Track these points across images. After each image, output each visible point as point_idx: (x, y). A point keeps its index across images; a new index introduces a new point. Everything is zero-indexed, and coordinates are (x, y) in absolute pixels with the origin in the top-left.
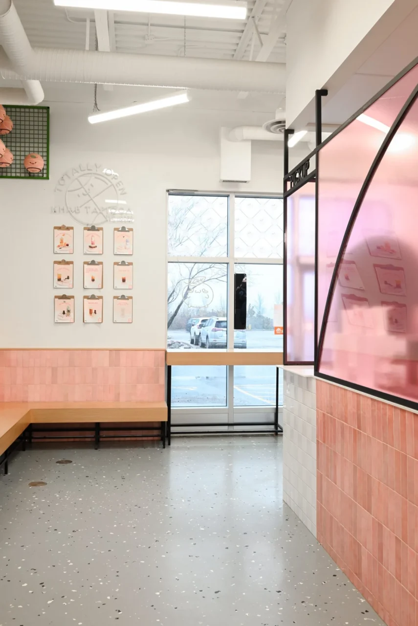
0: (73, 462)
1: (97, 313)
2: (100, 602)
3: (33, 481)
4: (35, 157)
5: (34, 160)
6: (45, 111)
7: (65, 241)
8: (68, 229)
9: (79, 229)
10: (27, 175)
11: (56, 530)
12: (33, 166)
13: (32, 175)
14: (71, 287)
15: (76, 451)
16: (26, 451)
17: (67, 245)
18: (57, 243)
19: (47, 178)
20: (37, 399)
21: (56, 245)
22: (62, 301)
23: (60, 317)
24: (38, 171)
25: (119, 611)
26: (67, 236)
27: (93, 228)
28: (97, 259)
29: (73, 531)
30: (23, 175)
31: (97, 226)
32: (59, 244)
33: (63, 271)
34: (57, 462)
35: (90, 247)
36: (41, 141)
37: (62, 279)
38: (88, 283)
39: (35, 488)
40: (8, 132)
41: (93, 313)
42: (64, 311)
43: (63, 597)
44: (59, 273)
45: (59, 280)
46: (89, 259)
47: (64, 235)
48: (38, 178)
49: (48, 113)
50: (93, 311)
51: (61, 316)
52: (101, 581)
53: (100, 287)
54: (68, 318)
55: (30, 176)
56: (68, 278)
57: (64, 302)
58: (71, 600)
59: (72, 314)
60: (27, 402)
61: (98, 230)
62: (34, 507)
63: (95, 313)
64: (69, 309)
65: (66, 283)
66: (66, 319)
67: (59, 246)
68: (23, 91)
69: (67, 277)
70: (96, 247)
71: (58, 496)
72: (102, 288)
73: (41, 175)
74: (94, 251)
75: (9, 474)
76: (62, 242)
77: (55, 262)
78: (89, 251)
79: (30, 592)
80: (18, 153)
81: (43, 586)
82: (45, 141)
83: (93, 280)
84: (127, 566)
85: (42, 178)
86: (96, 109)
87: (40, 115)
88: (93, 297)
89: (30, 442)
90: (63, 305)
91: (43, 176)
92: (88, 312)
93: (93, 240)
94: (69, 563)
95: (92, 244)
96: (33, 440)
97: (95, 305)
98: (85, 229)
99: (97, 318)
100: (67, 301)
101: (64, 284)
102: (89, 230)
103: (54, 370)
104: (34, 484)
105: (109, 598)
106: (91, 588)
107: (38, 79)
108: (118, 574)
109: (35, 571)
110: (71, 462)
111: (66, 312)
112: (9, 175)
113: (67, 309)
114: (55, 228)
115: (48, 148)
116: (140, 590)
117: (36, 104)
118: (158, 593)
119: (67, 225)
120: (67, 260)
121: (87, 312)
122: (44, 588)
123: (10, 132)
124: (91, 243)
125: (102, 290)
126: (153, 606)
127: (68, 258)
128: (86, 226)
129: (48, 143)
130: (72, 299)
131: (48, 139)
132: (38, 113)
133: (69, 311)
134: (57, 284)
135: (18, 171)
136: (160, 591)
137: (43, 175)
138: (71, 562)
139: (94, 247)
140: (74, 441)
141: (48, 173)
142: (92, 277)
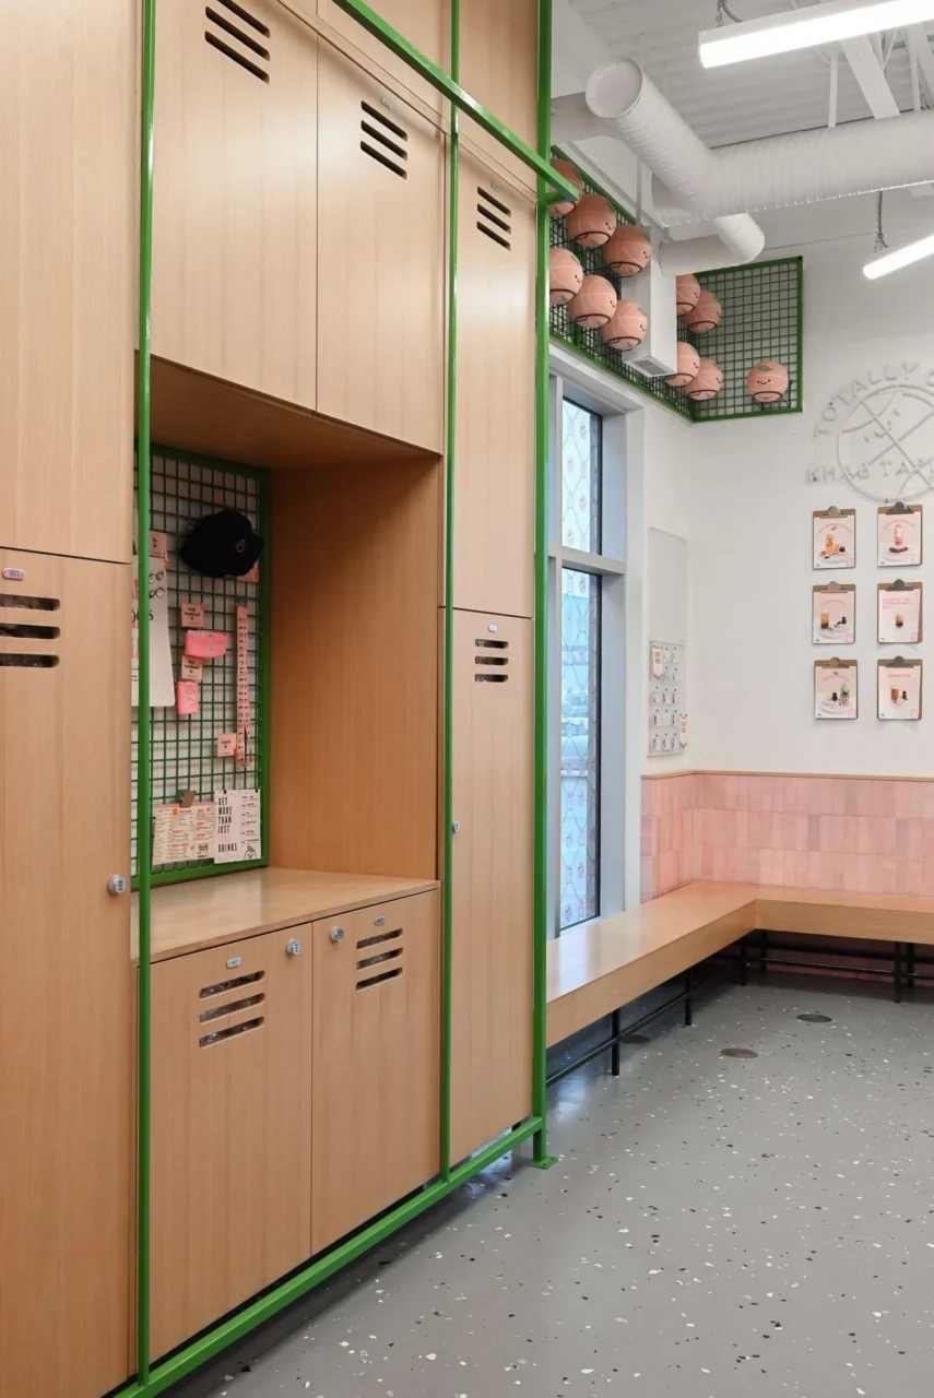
0: (835, 1021)
1: (908, 697)
2: (749, 1297)
3: (733, 1046)
4: (768, 369)
5: (767, 375)
6: (793, 266)
7: (838, 542)
8: (845, 513)
9: (867, 513)
10: (757, 408)
11: (730, 1146)
12: (764, 388)
13: (767, 406)
14: (850, 640)
15: (848, 1001)
16: (748, 987)
17: (842, 550)
18: (821, 546)
19: (799, 409)
20: (778, 880)
21: (818, 551)
22: (830, 671)
23: (828, 708)
24: (776, 397)
25: (778, 1325)
26: (841, 531)
27: (899, 509)
28: (908, 577)
29: (764, 1156)
30: (748, 409)
31: (906, 504)
32: (824, 548)
33: (835, 606)
34: (799, 1017)
35: (893, 550)
36: (784, 332)
37: (831, 624)
38: (888, 632)
39: (732, 1060)
40: (711, 326)
41: (900, 699)
42: (835, 694)
43: (683, 1269)
44: (825, 611)
45: (825, 626)
46: (890, 577)
47: (834, 529)
48: (781, 411)
49: (800, 271)
50: (901, 694)
51: (827, 704)
52: (769, 1261)
53: (916, 639)
54: (845, 708)
55: (762, 408)
56: (844, 621)
57: (836, 673)
58: (695, 1280)
59: (852, 699)
60: (757, 885)
61: (910, 511)
62: (710, 1094)
63: (904, 697)
64: (846, 690)
65: (838, 632)
66: (838, 710)
67: (823, 553)
68: (714, 241)
69: (841, 620)
70: (906, 549)
71: (767, 1082)
72: (920, 639)
73: (784, 404)
74: (901, 559)
75: (693, 1025)
76: (830, 542)
77: (817, 589)
78: (890, 560)
79: (628, 1245)
80: (730, 366)
81: (655, 1241)
82: (794, 330)
83: (899, 624)
84: (840, 1246)
85: (789, 410)
86: (882, 244)
87: (784, 277)
88: (898, 662)
89: (763, 969)
90: (833, 681)
91: (789, 406)
92: (889, 695)
93: (899, 535)
94: (725, 1212)
95: (898, 543)
96: (770, 967)
97: (904, 678)
98: (880, 511)
99: (909, 708)
100: (841, 671)
101: (835, 634)
102: (890, 511)
103: (814, 820)
104: (729, 1053)
105: (770, 1295)
106: (744, 1268)
107: (740, 210)
108: (811, 1255)
109: (655, 1211)
110: (830, 1020)
111: (839, 696)
112: (721, 412)
113: (842, 690)
114: (817, 514)
115: (799, 345)
116: (842, 1299)
117: (750, 259)
118: (878, 1314)
119: (840, 507)
120: (841, 581)
121: (885, 695)
122: (656, 1244)
123: (716, 326)
124: (893, 540)
125: (919, 645)
126: (853, 1335)
127: (842, 578)
128: (883, 505)
129: (799, 335)
130: (852, 668)
131: (799, 326)
132: (779, 272)
133: (845, 694)
134: (819, 634)
135: (739, 401)
136: (885, 1312)
137: (789, 404)
138: (729, 1212)
139: (902, 550)
140: (857, 979)
141: (799, 400)
142: (897, 618)
